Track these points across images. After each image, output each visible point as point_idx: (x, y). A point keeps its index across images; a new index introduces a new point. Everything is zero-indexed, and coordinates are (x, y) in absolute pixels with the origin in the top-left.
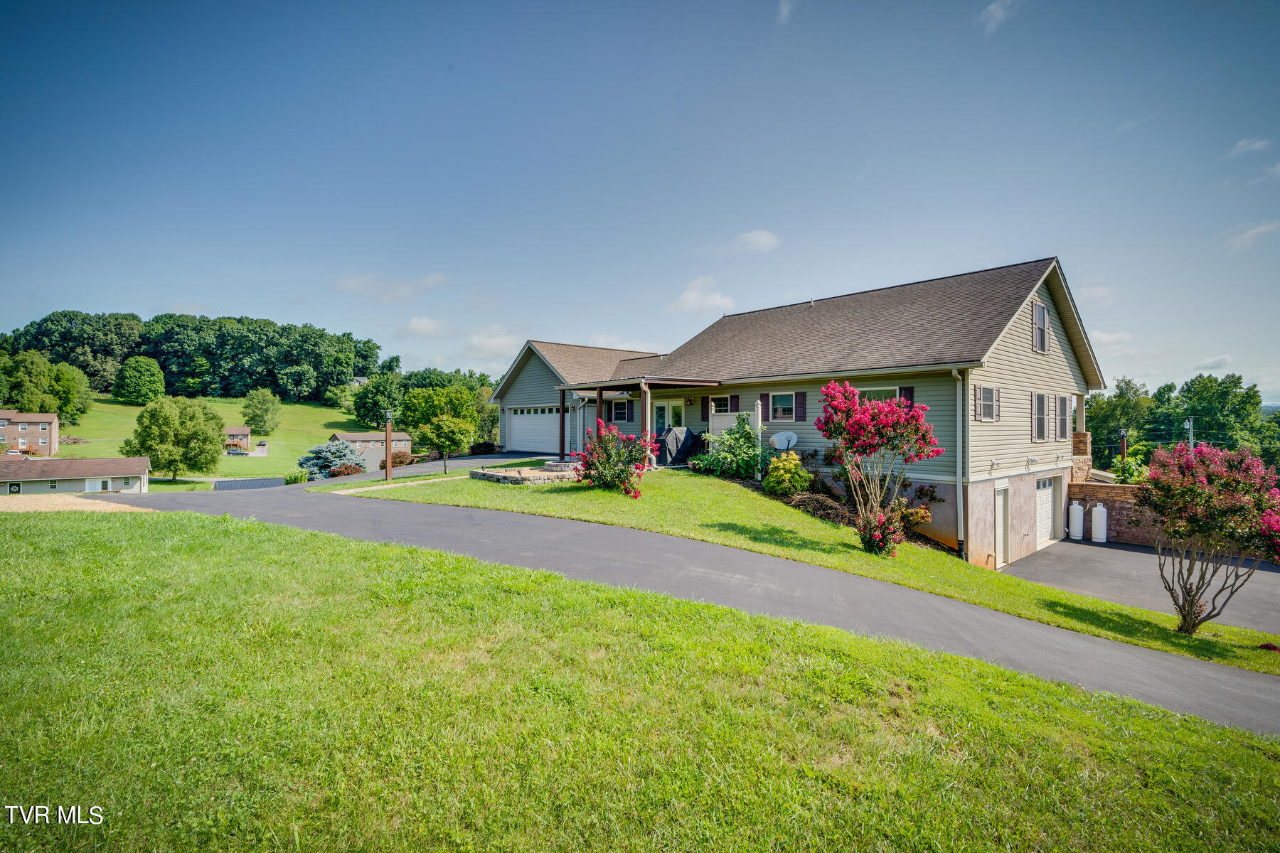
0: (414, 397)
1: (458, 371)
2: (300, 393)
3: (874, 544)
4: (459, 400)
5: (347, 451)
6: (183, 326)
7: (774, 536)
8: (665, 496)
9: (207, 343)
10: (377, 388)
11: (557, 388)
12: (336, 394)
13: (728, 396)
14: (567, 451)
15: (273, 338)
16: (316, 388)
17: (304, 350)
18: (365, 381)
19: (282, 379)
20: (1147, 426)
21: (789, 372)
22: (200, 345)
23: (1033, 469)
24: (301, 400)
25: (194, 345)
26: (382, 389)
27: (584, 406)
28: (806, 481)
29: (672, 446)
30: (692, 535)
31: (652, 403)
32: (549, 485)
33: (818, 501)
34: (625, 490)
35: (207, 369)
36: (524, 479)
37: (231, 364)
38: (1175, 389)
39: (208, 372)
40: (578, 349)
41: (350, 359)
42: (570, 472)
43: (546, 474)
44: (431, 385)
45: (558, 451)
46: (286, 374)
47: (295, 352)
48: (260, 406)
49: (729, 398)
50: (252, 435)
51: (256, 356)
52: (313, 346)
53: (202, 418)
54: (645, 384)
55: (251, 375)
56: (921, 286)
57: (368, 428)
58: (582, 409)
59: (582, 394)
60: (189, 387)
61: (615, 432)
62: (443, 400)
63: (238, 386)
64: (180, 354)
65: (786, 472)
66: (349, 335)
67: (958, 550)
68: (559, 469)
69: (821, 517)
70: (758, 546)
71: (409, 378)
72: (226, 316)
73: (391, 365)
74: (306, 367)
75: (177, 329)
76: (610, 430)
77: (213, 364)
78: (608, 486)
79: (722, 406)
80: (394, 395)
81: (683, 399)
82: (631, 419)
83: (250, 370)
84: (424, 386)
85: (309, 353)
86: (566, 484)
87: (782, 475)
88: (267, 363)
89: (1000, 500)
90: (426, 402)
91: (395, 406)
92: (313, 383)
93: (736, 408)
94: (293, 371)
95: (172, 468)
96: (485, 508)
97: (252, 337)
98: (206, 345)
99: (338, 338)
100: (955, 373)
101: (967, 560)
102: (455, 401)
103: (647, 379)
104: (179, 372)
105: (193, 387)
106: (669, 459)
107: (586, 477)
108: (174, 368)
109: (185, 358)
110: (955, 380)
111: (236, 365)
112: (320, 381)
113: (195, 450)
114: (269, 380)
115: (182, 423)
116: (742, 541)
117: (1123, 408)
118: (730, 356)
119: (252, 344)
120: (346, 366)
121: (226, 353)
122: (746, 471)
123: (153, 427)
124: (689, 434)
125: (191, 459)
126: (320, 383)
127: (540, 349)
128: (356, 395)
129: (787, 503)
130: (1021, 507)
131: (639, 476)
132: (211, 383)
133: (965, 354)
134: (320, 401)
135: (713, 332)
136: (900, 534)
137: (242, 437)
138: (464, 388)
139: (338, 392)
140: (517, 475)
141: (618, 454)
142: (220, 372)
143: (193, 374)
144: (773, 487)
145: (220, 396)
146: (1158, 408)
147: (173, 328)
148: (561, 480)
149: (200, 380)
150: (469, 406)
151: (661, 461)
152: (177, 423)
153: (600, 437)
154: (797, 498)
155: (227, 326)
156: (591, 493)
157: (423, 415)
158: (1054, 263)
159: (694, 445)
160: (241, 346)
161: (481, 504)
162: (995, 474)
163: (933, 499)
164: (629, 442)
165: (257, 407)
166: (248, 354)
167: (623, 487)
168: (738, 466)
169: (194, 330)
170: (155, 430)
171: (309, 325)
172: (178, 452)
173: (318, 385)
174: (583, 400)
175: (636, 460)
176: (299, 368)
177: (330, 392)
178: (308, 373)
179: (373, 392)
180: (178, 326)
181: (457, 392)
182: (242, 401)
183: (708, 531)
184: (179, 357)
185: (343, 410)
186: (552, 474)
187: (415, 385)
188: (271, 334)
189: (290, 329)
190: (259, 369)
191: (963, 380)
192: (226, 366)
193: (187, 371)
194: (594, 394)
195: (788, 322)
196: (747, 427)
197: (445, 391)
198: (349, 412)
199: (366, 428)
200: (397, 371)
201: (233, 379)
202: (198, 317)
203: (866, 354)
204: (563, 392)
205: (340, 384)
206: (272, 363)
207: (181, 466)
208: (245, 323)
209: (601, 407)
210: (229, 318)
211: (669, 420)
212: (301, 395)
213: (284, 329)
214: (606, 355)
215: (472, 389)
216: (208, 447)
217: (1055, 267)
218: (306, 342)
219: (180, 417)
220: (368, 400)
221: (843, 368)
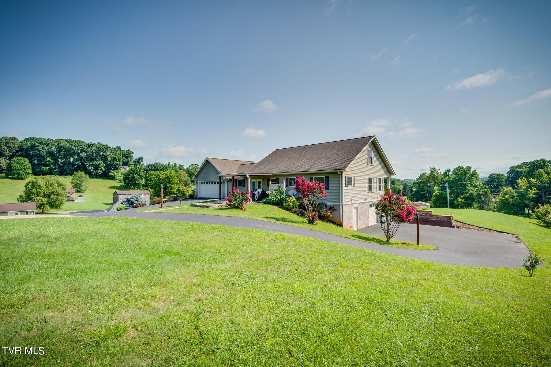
0: (151, 175)
1: (169, 164)
2: (97, 173)
3: (311, 222)
4: (171, 176)
5: (139, 198)
6: (40, 143)
7: (283, 220)
8: (253, 210)
9: (52, 151)
10: (134, 171)
11: (218, 176)
12: (114, 174)
13: (276, 178)
14: (222, 197)
15: (84, 149)
16: (104, 171)
17: (99, 154)
18: (127, 168)
19: (89, 167)
20: (441, 185)
21: (294, 171)
22: (48, 151)
23: (367, 201)
24: (97, 176)
25: (45, 152)
26: (136, 171)
27: (227, 181)
28: (297, 205)
29: (257, 195)
30: (259, 219)
31: (251, 181)
32: (217, 208)
33: (300, 211)
34: (242, 209)
35: (52, 163)
36: (210, 206)
37: (64, 160)
38: (451, 171)
39: (52, 164)
40: (225, 160)
41: (120, 158)
42: (224, 204)
43: (216, 204)
44: (158, 170)
45: (219, 197)
46: (91, 165)
47: (94, 155)
48: (79, 179)
49: (275, 179)
50: (76, 192)
51: (76, 157)
52: (103, 152)
53: (56, 185)
54: (248, 175)
55: (73, 165)
56: (337, 142)
57: (130, 189)
58: (226, 183)
59: (227, 177)
60: (43, 171)
61: (238, 191)
62: (164, 176)
63: (67, 170)
64: (38, 156)
65: (291, 203)
66: (119, 147)
67: (340, 225)
68: (220, 203)
69: (300, 216)
70: (277, 222)
71: (148, 167)
72: (60, 139)
73: (139, 161)
74: (100, 162)
75: (37, 144)
76: (237, 190)
77: (55, 160)
78: (236, 207)
79: (273, 182)
80: (142, 174)
81: (261, 179)
82: (244, 186)
83: (73, 163)
84: (155, 170)
85: (101, 156)
86: (223, 207)
87: (289, 204)
88: (81, 160)
89: (355, 210)
90: (157, 177)
91: (142, 179)
92: (104, 169)
93: (278, 183)
94: (94, 163)
95: (42, 207)
96: (199, 214)
97: (74, 148)
98: (51, 152)
99: (115, 149)
100: (339, 172)
101: (343, 227)
102: (169, 177)
103: (249, 174)
104: (38, 164)
105: (45, 171)
106: (256, 199)
107: (229, 205)
108: (36, 162)
109: (41, 157)
110: (340, 175)
111: (66, 161)
112: (106, 168)
113: (53, 199)
114: (83, 168)
115: (47, 188)
116: (273, 221)
117: (433, 178)
118: (277, 165)
119: (74, 151)
120: (119, 161)
121: (61, 155)
122: (280, 203)
123: (33, 189)
124: (263, 191)
125: (51, 203)
126: (106, 169)
127: (211, 161)
128: (124, 174)
129: (291, 212)
130: (363, 212)
131: (246, 204)
132: (54, 169)
133: (342, 167)
134: (106, 177)
135: (272, 155)
136: (317, 218)
137: (71, 193)
138: (173, 171)
139: (115, 173)
140: (207, 205)
141: (239, 198)
142: (58, 164)
143: (45, 165)
144: (287, 207)
145: (59, 175)
146: (444, 178)
147: (35, 144)
148: (221, 206)
149: (49, 168)
150: (175, 179)
151: (254, 200)
152: (45, 187)
153: (233, 193)
154: (294, 210)
155: (62, 143)
156: (231, 210)
157: (155, 183)
158: (374, 137)
159: (264, 195)
160: (69, 152)
161: (198, 213)
162: (353, 202)
163: (334, 210)
164: (243, 194)
165: (78, 180)
166: (72, 155)
167: (241, 208)
168: (277, 201)
169: (45, 145)
170: (34, 190)
171: (100, 143)
172: (45, 200)
173: (105, 170)
174: (227, 179)
175: (246, 200)
176: (97, 162)
177: (112, 173)
178: (101, 164)
179: (131, 173)
180: (38, 143)
181: (170, 173)
182: (71, 177)
183: (264, 218)
184: (38, 157)
185: (118, 181)
186: (219, 205)
187: (151, 170)
188: (83, 147)
189: (92, 145)
190: (78, 163)
191: (342, 174)
192: (61, 161)
193: (42, 163)
194: (231, 178)
195: (296, 153)
196: (280, 189)
197: (165, 172)
198: (120, 181)
199: (128, 189)
200: (142, 163)
201: (65, 167)
202: (47, 139)
203: (317, 166)
204: (220, 177)
205: (116, 169)
206: (84, 160)
207: (47, 206)
208: (70, 141)
209: (233, 182)
210: (61, 139)
211: (256, 186)
212: (98, 174)
213: (89, 145)
214: (235, 163)
215: (176, 171)
216: (59, 198)
217: (374, 138)
218: (99, 151)
219: (46, 185)
220: (129, 176)
221: (309, 170)
